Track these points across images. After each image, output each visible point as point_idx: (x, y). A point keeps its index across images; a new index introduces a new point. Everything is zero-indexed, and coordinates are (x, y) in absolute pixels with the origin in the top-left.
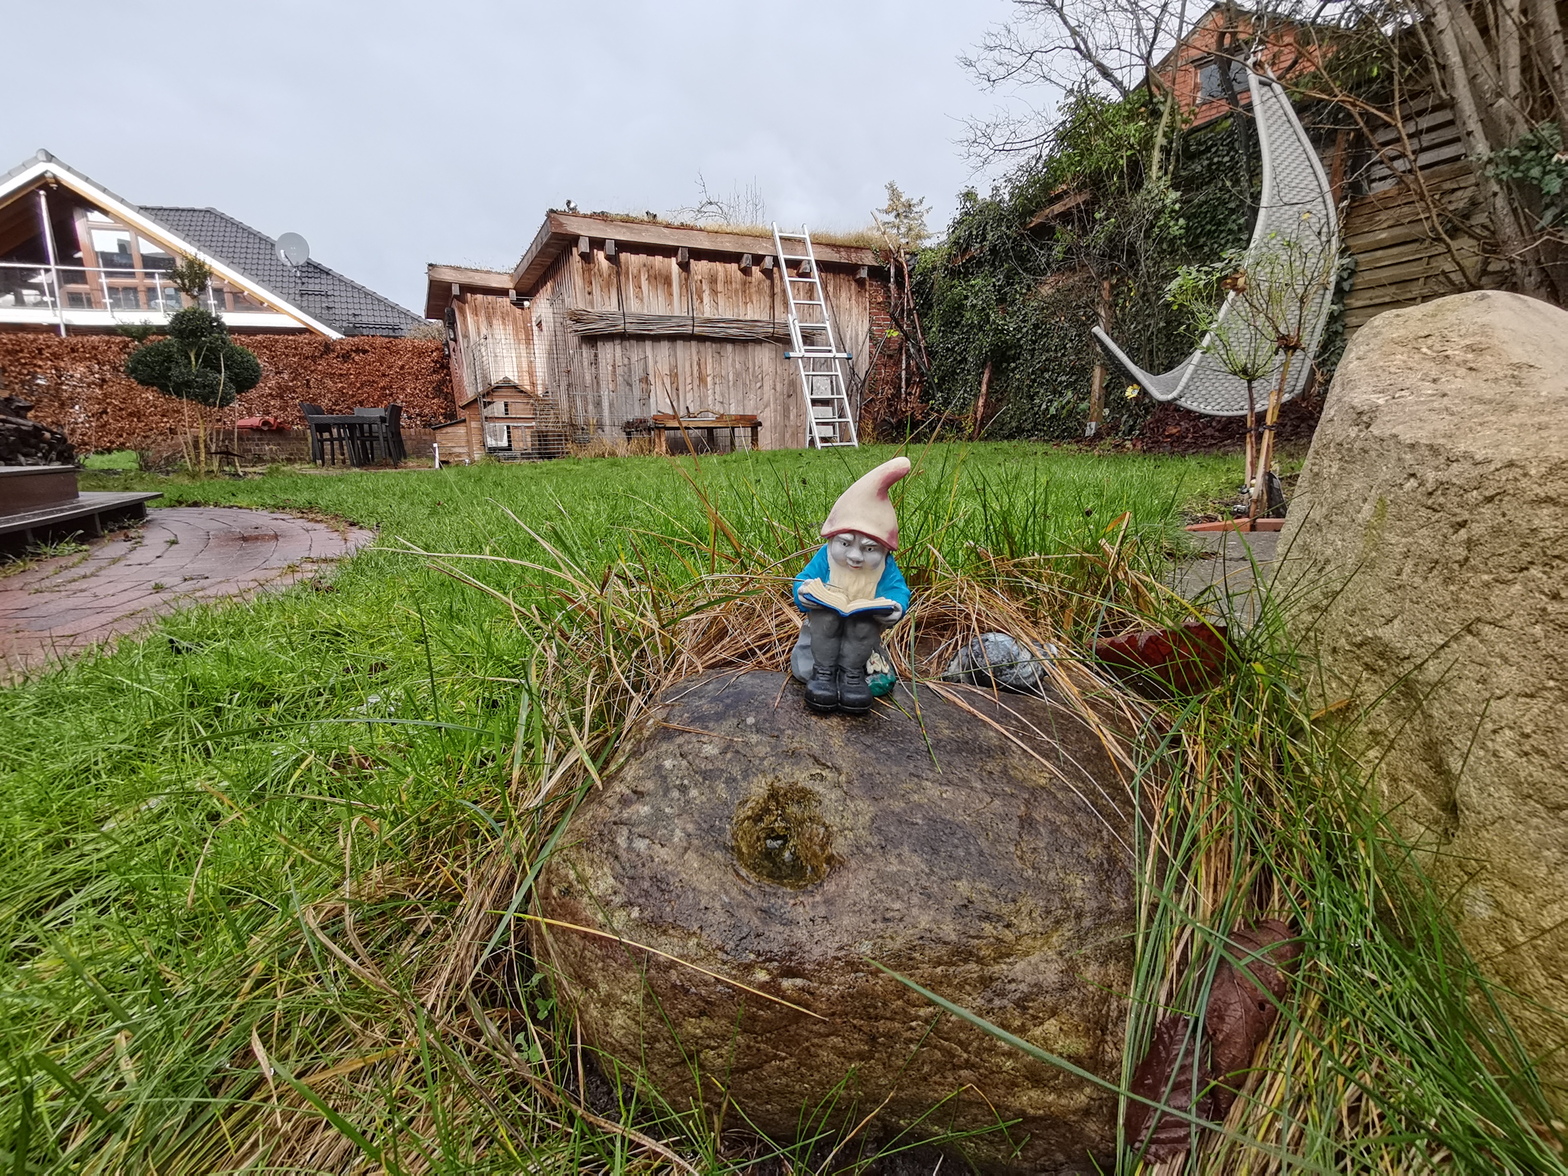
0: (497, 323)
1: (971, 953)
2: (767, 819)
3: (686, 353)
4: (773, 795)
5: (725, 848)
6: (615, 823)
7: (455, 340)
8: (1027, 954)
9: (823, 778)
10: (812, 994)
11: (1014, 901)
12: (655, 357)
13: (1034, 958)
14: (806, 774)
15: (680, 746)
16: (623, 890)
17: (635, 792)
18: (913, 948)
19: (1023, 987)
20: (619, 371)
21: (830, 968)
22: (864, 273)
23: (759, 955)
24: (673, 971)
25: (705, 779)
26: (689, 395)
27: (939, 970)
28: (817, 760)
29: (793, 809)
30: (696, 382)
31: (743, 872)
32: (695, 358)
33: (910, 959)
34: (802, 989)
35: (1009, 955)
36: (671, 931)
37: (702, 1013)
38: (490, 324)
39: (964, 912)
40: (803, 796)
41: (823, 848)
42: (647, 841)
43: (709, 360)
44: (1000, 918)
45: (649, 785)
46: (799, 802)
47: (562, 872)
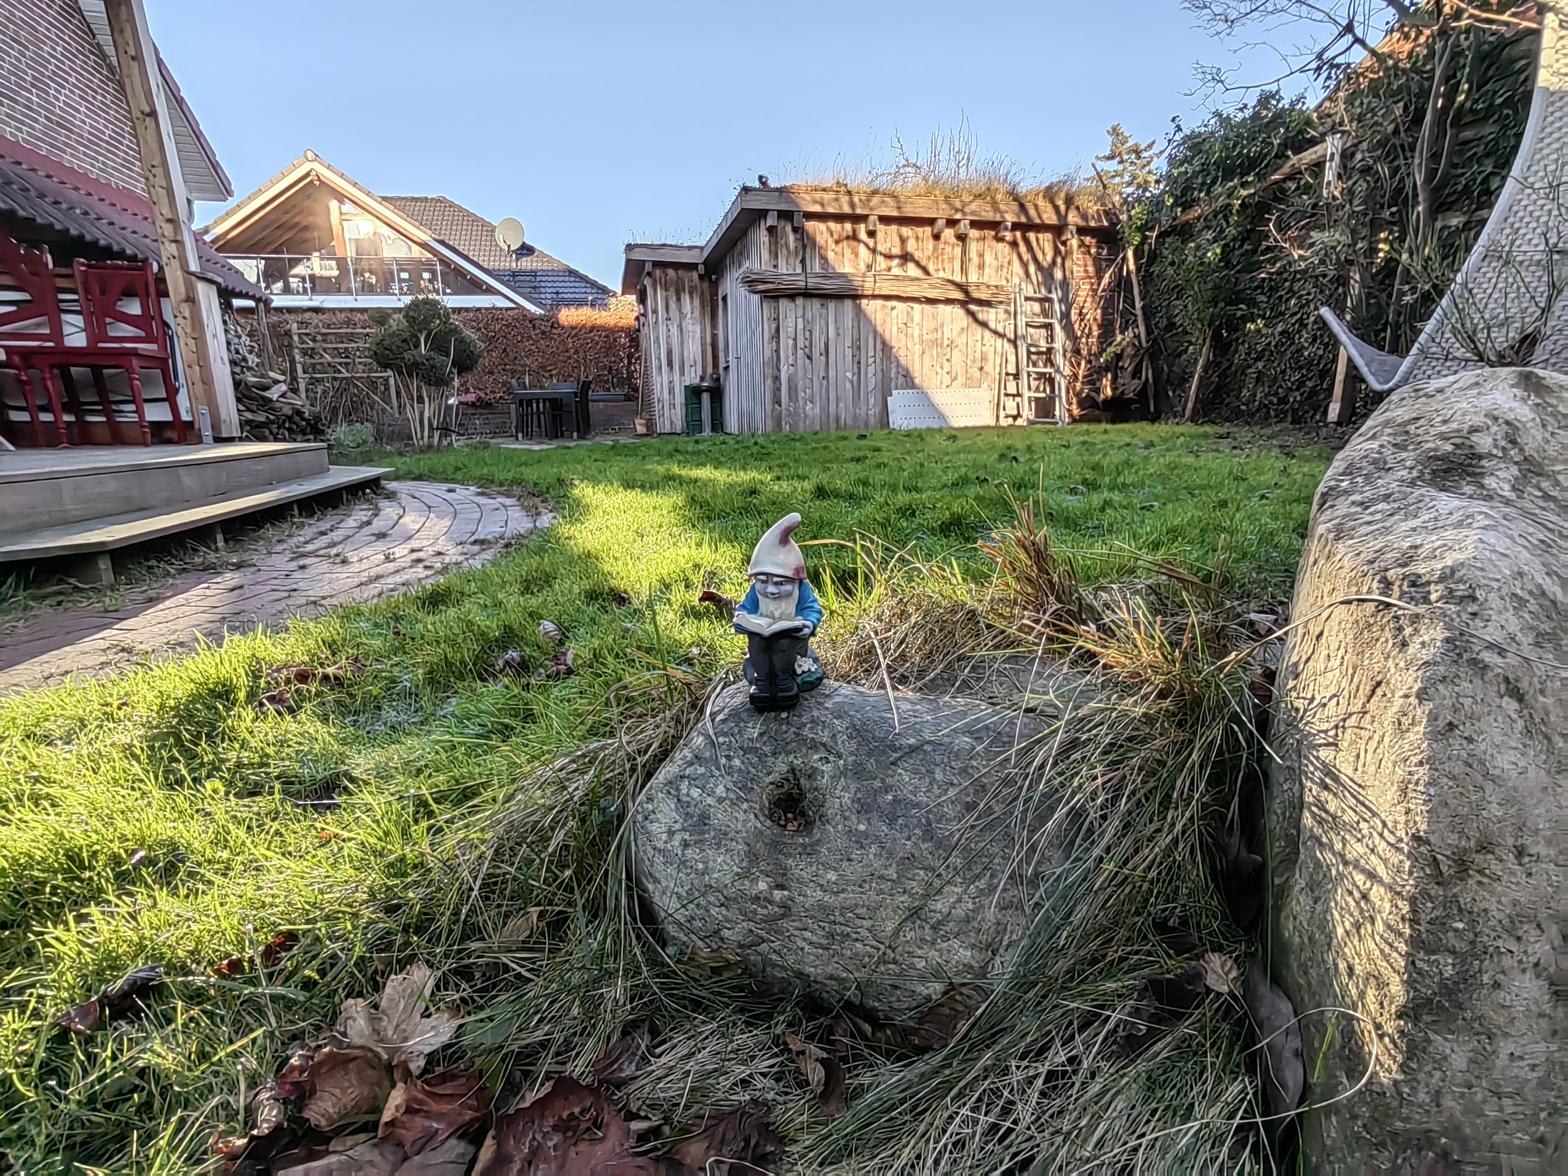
0: (686, 298)
1: (905, 890)
2: (787, 786)
4: (793, 770)
5: (752, 801)
7: (644, 315)
8: (948, 895)
9: (828, 762)
10: (793, 901)
11: (946, 859)
12: (837, 329)
13: (952, 899)
14: (816, 757)
16: (681, 820)
17: (696, 757)
18: (864, 881)
19: (940, 916)
21: (807, 886)
22: (1070, 235)
23: (761, 873)
24: (706, 876)
25: (745, 753)
26: (871, 369)
28: (825, 746)
29: (805, 782)
30: (879, 354)
31: (762, 818)
33: (862, 887)
34: (788, 898)
35: (935, 895)
38: (679, 300)
39: (906, 861)
40: (812, 773)
41: (819, 807)
42: (700, 790)
44: (932, 869)
46: (809, 777)
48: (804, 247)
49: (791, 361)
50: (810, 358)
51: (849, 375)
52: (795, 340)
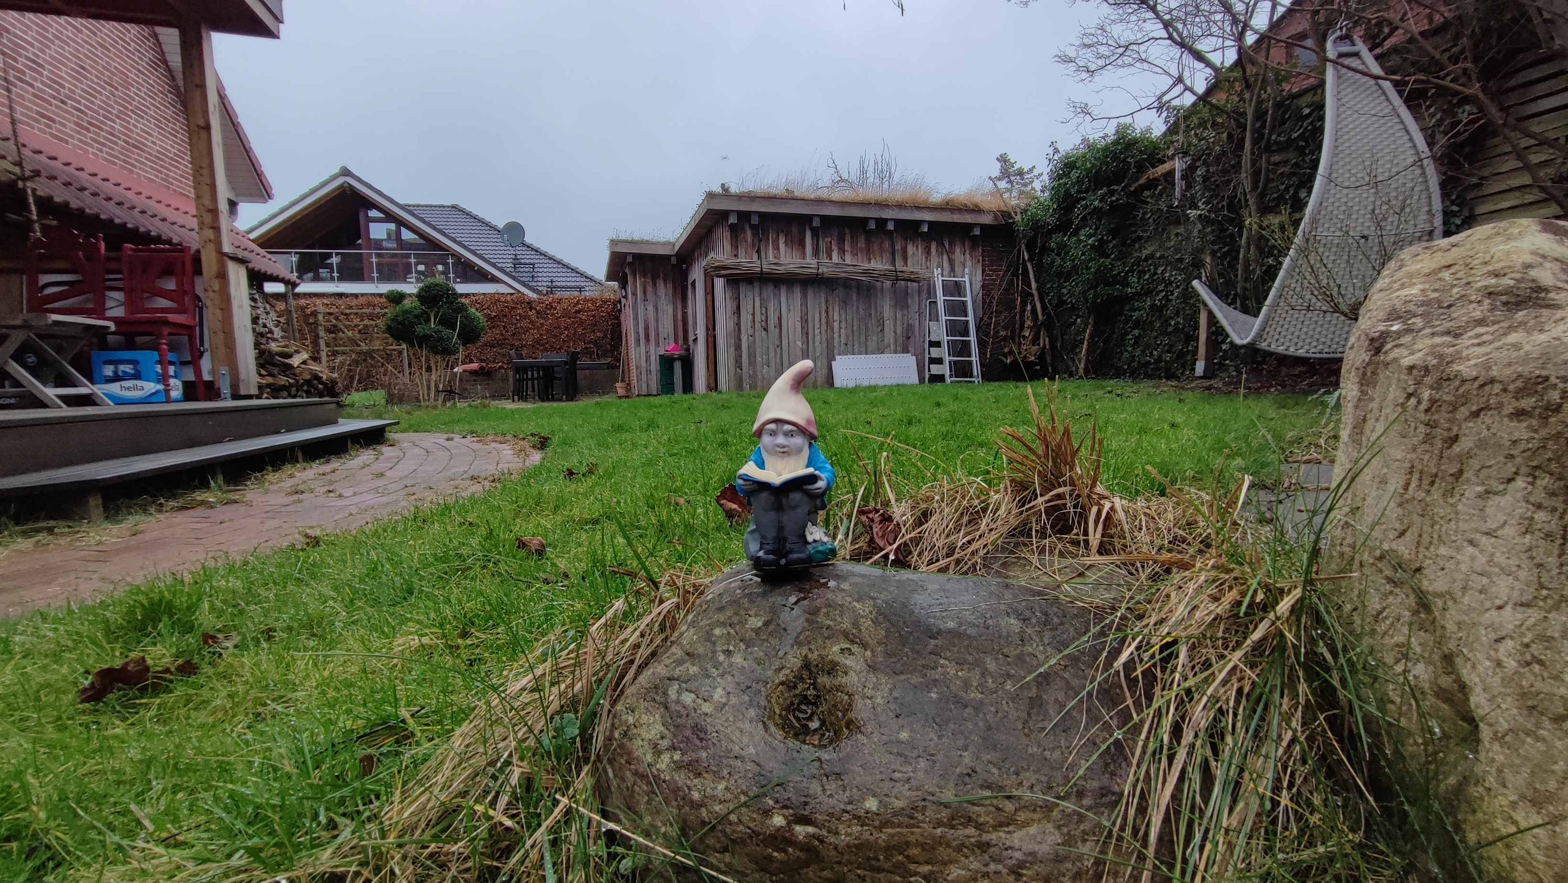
0: (661, 284)
1: (970, 819)
2: (800, 686)
3: (816, 302)
4: (807, 665)
5: (759, 707)
6: (669, 679)
7: (625, 297)
8: (1026, 824)
9: (851, 653)
10: (821, 841)
11: (1017, 774)
12: (788, 306)
13: (1032, 830)
14: (836, 648)
15: (730, 618)
16: (669, 735)
17: (688, 654)
18: (915, 808)
19: (1018, 855)
20: (758, 318)
21: (839, 819)
22: (977, 232)
23: (777, 802)
24: (703, 809)
25: (747, 647)
26: (818, 338)
27: (939, 831)
28: (846, 634)
29: (824, 680)
30: (824, 327)
31: (773, 729)
32: (824, 308)
33: (912, 818)
34: (813, 836)
35: (1008, 825)
36: (705, 775)
37: (725, 850)
38: (654, 284)
39: (967, 779)
40: (832, 669)
41: (845, 712)
42: (693, 695)
43: (837, 309)
44: (1001, 788)
45: (701, 650)
46: (829, 673)
47: (624, 717)
48: (760, 241)
49: (750, 333)
50: (766, 330)
51: (799, 343)
52: (753, 315)
